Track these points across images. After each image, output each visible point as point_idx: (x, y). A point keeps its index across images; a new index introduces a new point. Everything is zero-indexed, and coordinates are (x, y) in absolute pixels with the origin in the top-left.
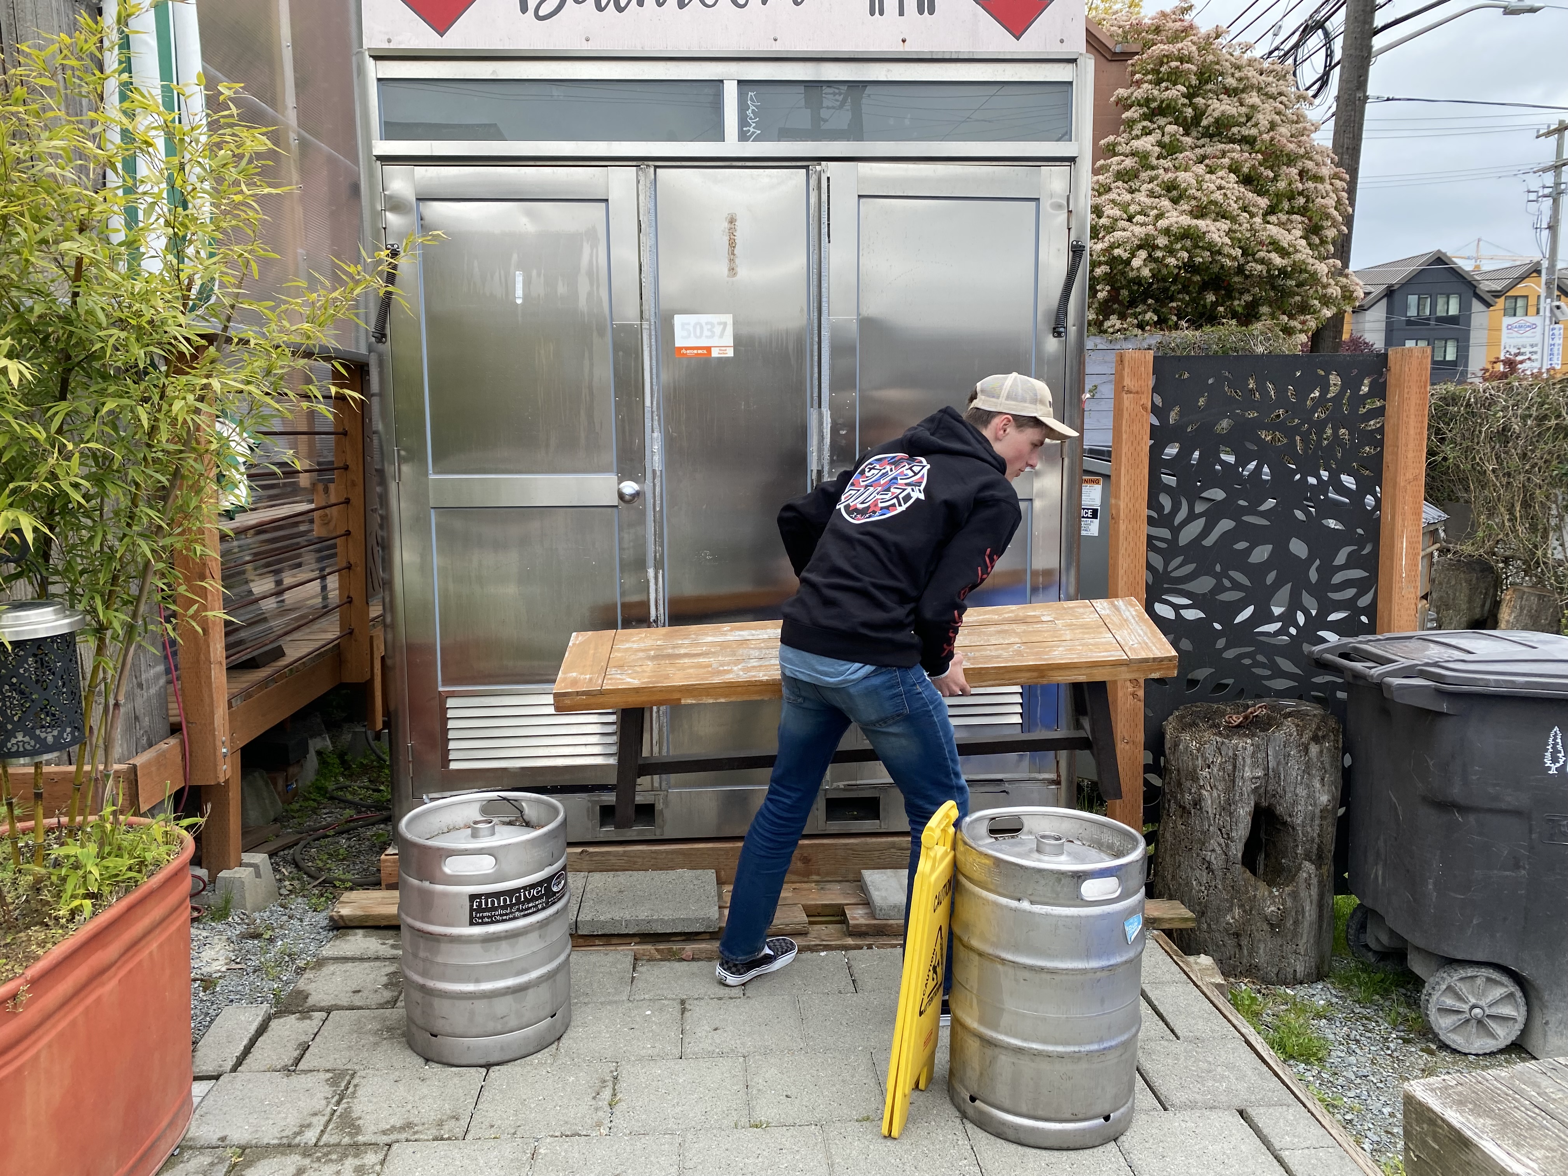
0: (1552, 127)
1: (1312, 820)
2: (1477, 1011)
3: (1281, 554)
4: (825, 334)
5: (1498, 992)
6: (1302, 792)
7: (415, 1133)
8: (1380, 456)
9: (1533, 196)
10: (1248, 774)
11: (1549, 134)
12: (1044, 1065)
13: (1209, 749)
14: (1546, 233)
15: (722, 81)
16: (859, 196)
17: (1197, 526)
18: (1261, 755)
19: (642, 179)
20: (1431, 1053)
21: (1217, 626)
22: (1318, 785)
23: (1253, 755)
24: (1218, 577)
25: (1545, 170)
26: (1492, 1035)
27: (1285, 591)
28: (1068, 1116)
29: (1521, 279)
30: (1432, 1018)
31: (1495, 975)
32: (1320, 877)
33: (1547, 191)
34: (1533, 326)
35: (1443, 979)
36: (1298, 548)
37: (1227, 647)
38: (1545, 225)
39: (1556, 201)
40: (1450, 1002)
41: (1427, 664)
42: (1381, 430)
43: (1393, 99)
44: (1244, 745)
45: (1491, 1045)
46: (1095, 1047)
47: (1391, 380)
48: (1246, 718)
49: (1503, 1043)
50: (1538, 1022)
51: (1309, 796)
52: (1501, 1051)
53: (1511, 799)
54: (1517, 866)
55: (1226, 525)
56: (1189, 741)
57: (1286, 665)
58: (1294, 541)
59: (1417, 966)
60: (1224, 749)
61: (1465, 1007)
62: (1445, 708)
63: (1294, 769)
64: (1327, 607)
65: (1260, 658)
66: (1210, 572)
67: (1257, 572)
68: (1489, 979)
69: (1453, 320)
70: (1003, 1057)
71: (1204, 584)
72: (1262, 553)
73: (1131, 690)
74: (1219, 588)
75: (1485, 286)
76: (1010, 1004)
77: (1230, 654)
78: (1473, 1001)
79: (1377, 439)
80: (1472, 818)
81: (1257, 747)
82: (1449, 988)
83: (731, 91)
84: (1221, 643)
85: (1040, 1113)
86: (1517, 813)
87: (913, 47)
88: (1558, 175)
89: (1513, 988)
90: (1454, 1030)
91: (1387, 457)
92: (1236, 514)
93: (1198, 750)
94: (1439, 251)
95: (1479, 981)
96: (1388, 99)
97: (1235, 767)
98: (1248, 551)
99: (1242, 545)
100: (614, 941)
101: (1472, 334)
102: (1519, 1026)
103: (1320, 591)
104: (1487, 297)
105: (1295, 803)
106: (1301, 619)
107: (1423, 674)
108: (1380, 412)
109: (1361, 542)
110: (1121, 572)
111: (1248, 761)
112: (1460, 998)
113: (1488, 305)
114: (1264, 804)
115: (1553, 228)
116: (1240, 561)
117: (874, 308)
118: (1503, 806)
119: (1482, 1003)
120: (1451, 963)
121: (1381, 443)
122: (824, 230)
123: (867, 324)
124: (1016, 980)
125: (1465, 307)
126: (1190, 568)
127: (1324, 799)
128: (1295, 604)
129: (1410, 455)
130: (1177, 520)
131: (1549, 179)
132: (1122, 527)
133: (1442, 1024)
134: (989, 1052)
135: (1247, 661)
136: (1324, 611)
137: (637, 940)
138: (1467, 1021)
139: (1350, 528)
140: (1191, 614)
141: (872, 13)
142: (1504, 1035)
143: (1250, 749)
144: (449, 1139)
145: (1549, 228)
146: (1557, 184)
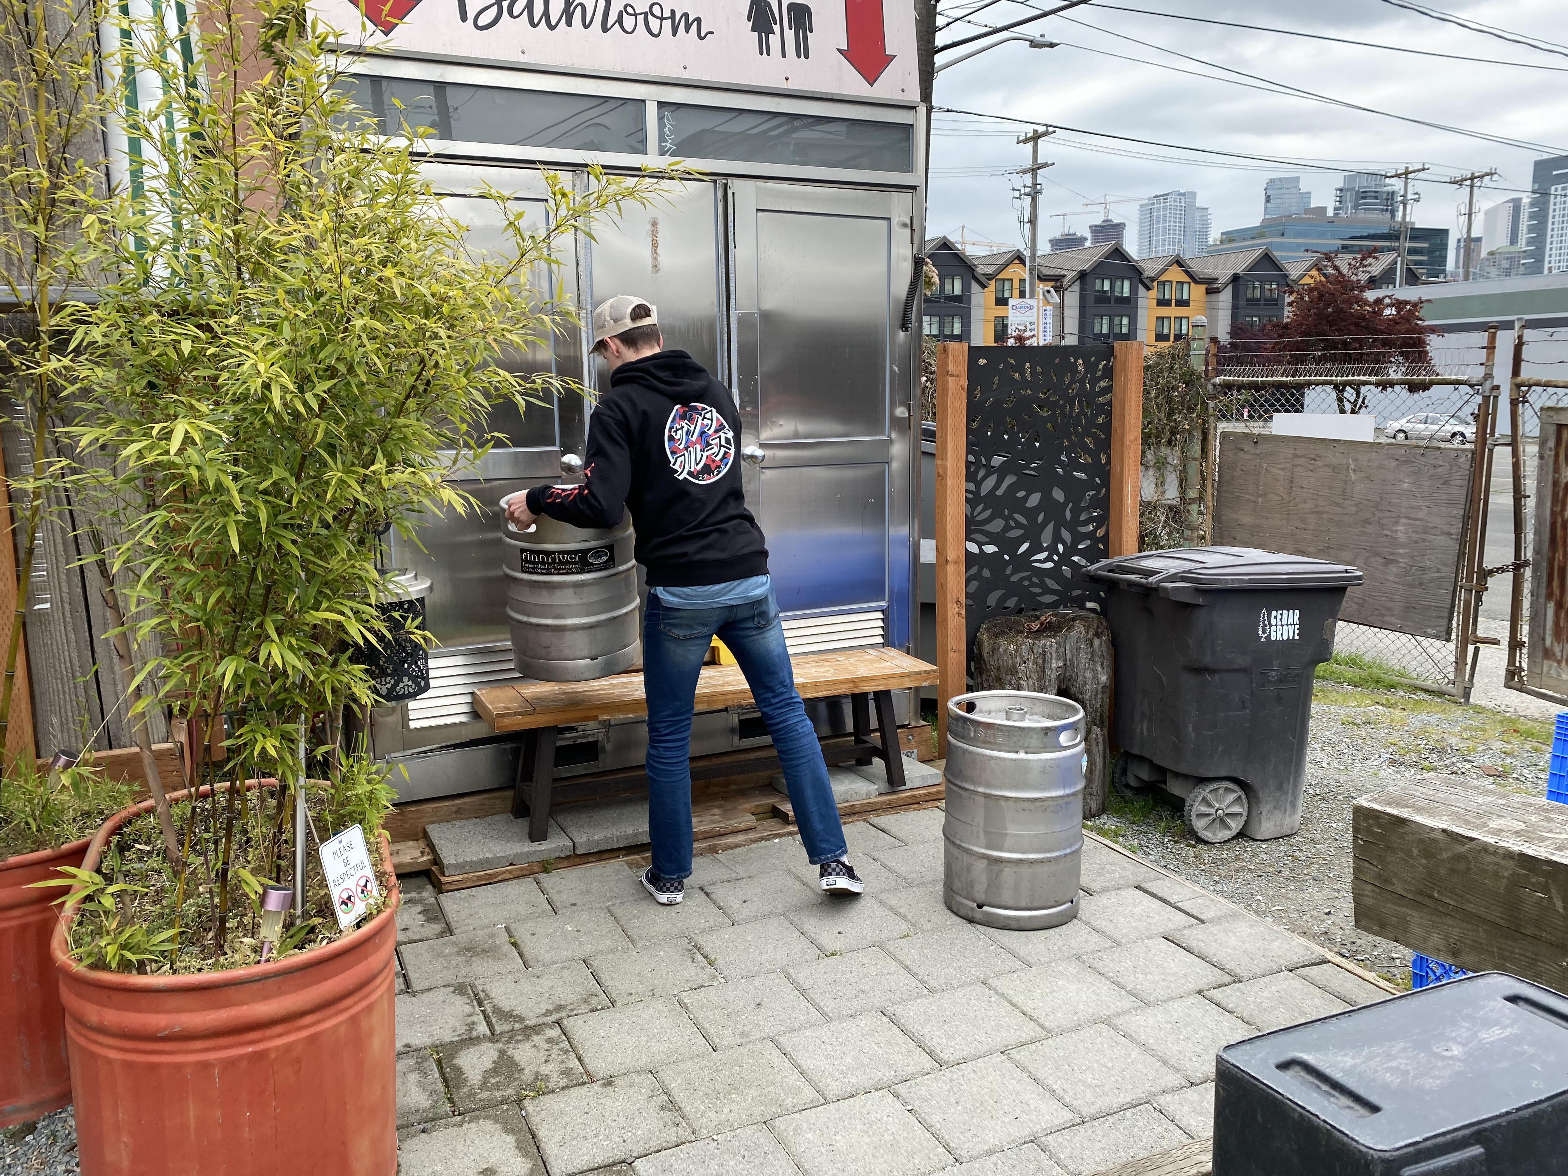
0: (1029, 135)
1: (1096, 695)
2: (1220, 812)
3: (1047, 501)
4: (734, 325)
5: (1232, 797)
6: (1089, 674)
7: (572, 1010)
8: (1109, 423)
9: (1017, 194)
10: (1054, 665)
11: (1026, 141)
12: (1038, 868)
13: (1024, 649)
14: (1027, 226)
15: (644, 101)
16: (758, 210)
17: (991, 482)
18: (1061, 650)
19: (578, 183)
20: (1193, 846)
21: (1007, 557)
22: (1100, 669)
23: (1057, 651)
24: (1006, 519)
25: (1024, 172)
26: (1228, 828)
27: (1050, 527)
28: (1053, 903)
29: (1006, 265)
30: (1193, 822)
31: (1230, 785)
32: (1103, 735)
33: (1027, 190)
34: (1031, 307)
35: (1200, 793)
36: (1058, 495)
37: (1012, 574)
38: (1026, 220)
39: (1034, 199)
40: (1204, 809)
41: (1184, 572)
42: (1110, 403)
43: (952, 111)
44: (1049, 643)
45: (1227, 834)
46: (1068, 851)
47: (1118, 367)
48: (1042, 624)
49: (1234, 832)
50: (1254, 814)
51: (1094, 677)
52: (1234, 838)
53: (1241, 661)
54: (1244, 707)
55: (1009, 480)
56: (1007, 646)
57: (1051, 583)
58: (1055, 489)
59: (1175, 788)
60: (1035, 647)
61: (1213, 811)
62: (1201, 601)
63: (1084, 657)
64: (1078, 537)
65: (1035, 580)
66: (1001, 516)
67: (1030, 514)
68: (1227, 789)
69: (958, 299)
70: (1007, 869)
71: (997, 526)
72: (1034, 500)
73: (957, 610)
74: (1007, 528)
75: (981, 270)
76: (1012, 830)
77: (1015, 578)
78: (1217, 806)
79: (1107, 410)
80: (1217, 677)
81: (1058, 644)
82: (1204, 799)
83: (652, 110)
84: (1009, 571)
85: (1035, 905)
86: (1244, 670)
87: (794, 85)
88: (1035, 177)
89: (1240, 793)
90: (1205, 829)
91: (1115, 423)
92: (1017, 471)
93: (1016, 651)
94: (945, 237)
95: (1221, 791)
96: (948, 111)
97: (1044, 661)
98: (1026, 498)
99: (1021, 494)
100: (606, 856)
101: (973, 312)
102: (1244, 818)
103: (1072, 525)
104: (983, 279)
105: (1085, 683)
106: (1061, 548)
107: (1183, 579)
108: (1109, 389)
109: (1098, 488)
110: (949, 518)
111: (1054, 655)
112: (1210, 805)
113: (984, 286)
114: (1064, 687)
115: (1033, 222)
116: (1020, 506)
117: (769, 304)
118: (1236, 666)
119: (1222, 806)
120: (1203, 781)
121: (1109, 414)
122: (731, 238)
123: (767, 317)
124: (1017, 811)
125: (966, 288)
126: (988, 513)
127: (1104, 678)
128: (1057, 538)
129: (1133, 421)
130: (979, 477)
131: (1028, 179)
132: (949, 483)
133: (1199, 825)
134: (995, 868)
135: (1026, 583)
136: (1076, 542)
137: (624, 852)
138: (1214, 820)
139: (1091, 478)
140: (990, 549)
141: (761, 53)
142: (1235, 826)
143: (1055, 646)
144: (602, 1009)
145: (1030, 222)
146: (1035, 184)
